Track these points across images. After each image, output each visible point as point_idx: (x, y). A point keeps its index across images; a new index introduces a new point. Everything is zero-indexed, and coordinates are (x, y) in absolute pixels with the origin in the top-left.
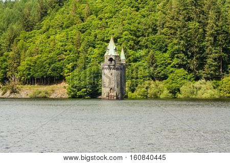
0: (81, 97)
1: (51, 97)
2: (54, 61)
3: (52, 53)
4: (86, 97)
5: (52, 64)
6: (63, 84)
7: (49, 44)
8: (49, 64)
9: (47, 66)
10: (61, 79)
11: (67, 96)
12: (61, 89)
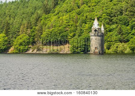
0: (78, 53)
1: (60, 53)
2: (62, 31)
3: (61, 27)
4: (81, 53)
5: (61, 33)
6: (67, 45)
7: (59, 22)
8: (59, 34)
9: (58, 34)
10: (66, 42)
11: (70, 52)
12: (66, 49)
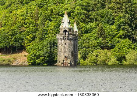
0: (39, 64)
1: (13, 65)
2: (16, 33)
3: (14, 26)
4: (44, 65)
5: (14, 35)
6: (24, 53)
7: (12, 18)
8: (12, 36)
9: (10, 37)
10: (22, 49)
11: (27, 64)
12: (22, 58)
